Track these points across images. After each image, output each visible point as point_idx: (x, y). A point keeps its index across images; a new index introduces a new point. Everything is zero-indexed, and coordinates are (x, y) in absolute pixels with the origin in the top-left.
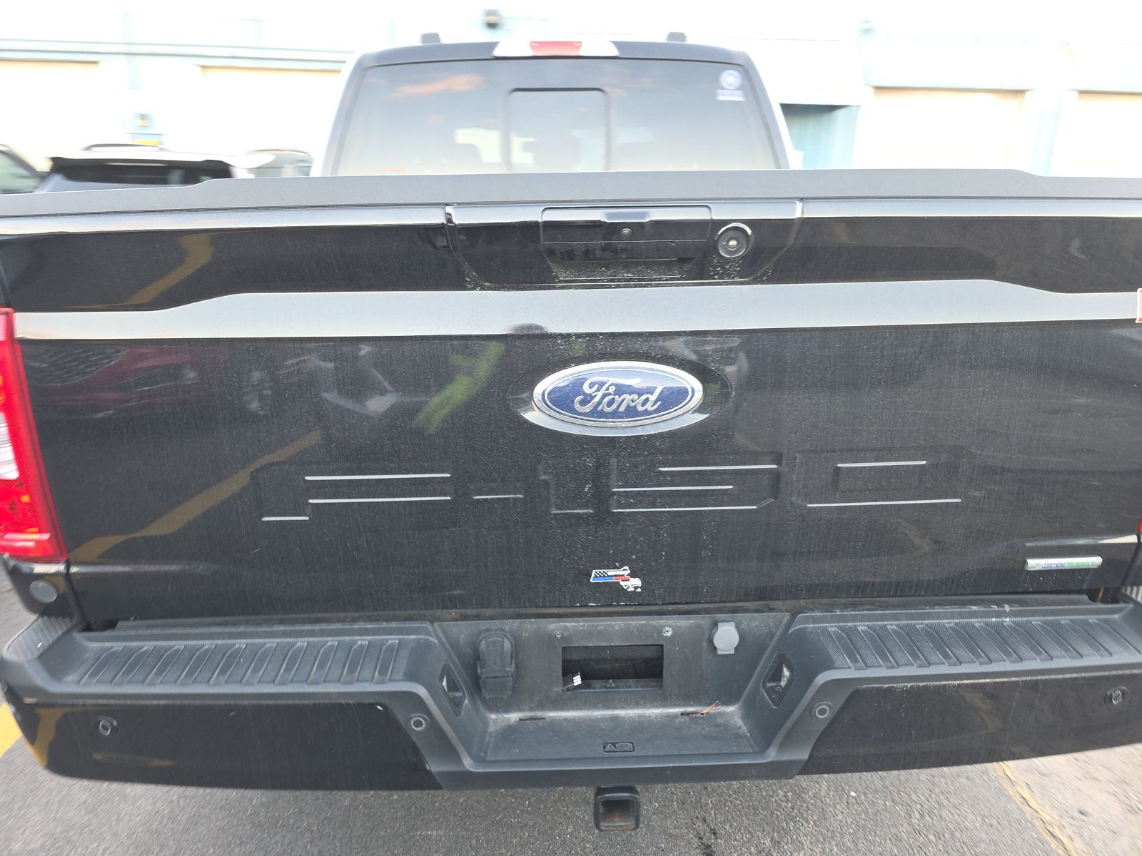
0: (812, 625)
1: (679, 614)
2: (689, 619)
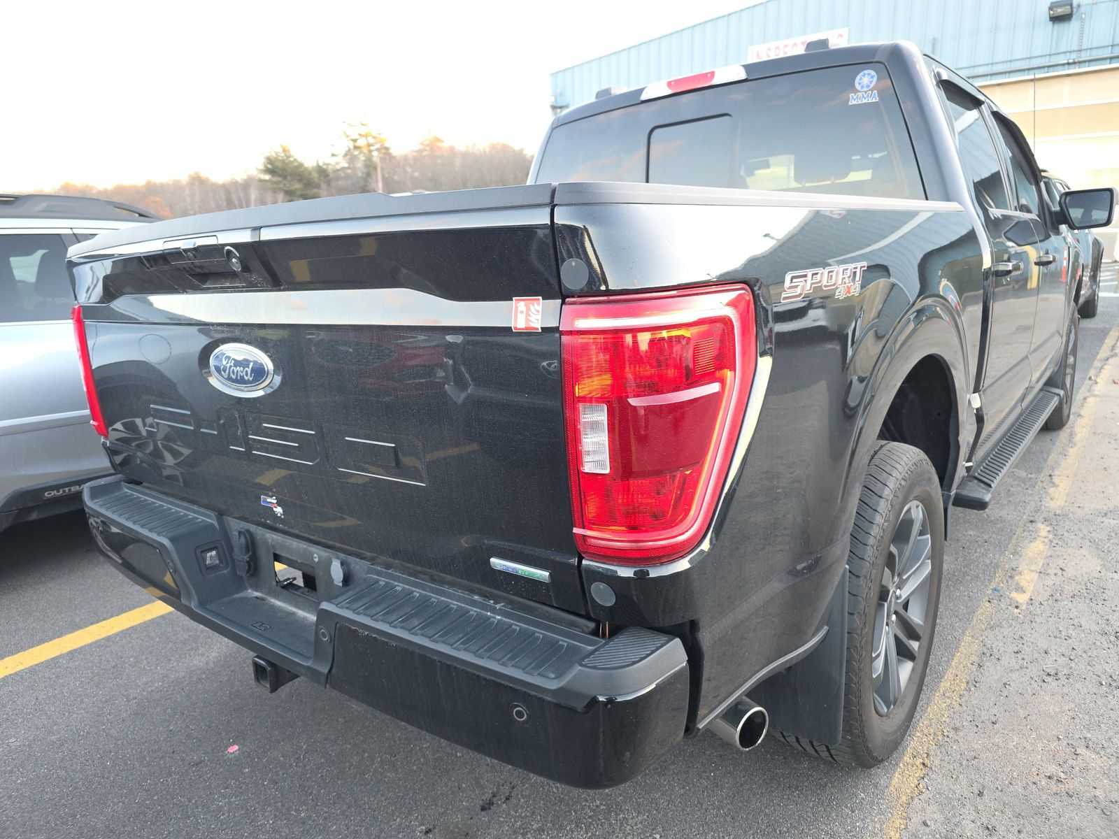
0: (375, 577)
1: (323, 547)
2: (326, 551)
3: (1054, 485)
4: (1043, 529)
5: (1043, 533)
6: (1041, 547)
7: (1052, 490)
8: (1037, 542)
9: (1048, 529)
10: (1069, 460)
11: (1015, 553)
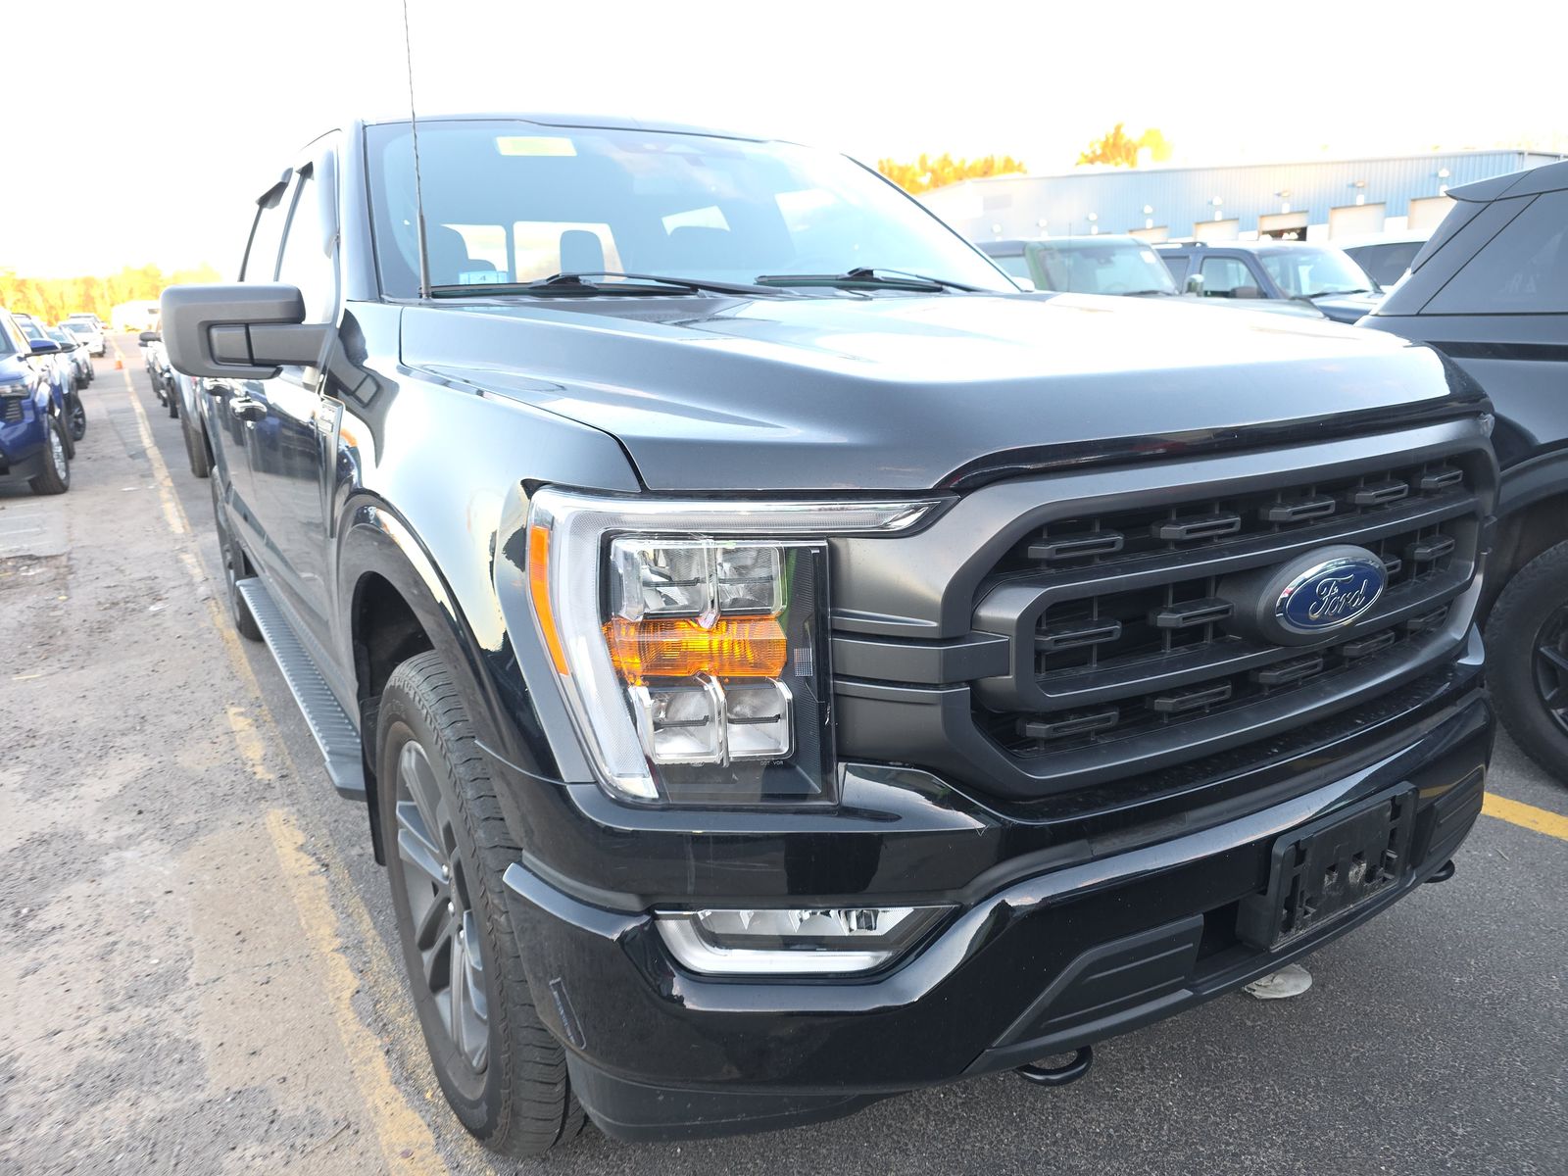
3: (301, 848)
4: (263, 774)
5: (259, 769)
6: (250, 754)
7: (301, 838)
8: (258, 757)
9: (258, 777)
10: (326, 931)
11: (271, 739)
